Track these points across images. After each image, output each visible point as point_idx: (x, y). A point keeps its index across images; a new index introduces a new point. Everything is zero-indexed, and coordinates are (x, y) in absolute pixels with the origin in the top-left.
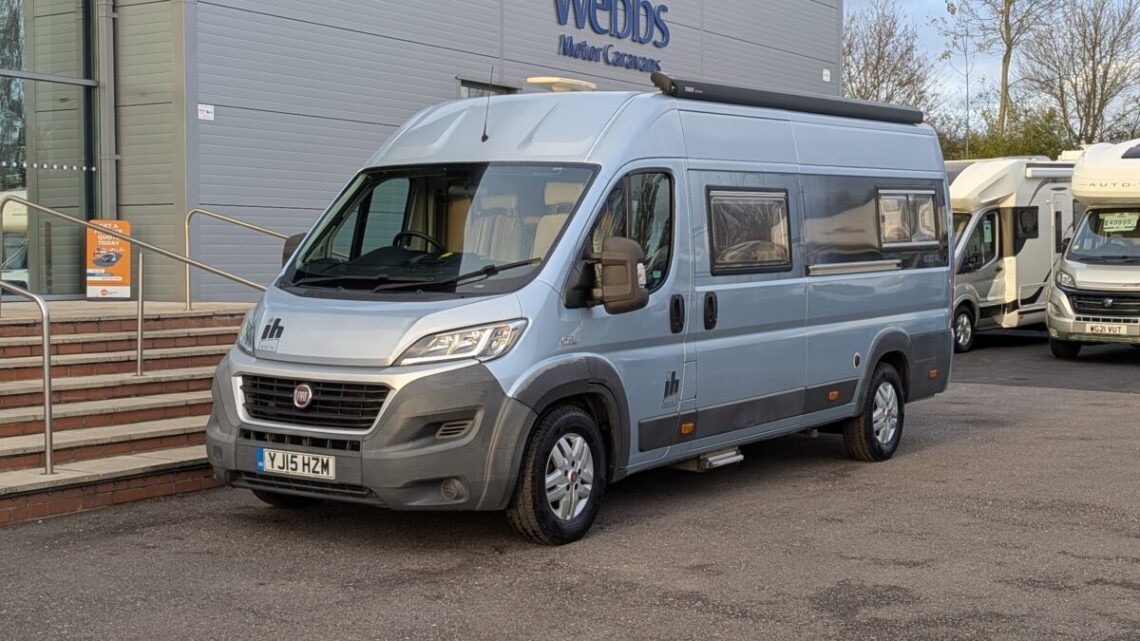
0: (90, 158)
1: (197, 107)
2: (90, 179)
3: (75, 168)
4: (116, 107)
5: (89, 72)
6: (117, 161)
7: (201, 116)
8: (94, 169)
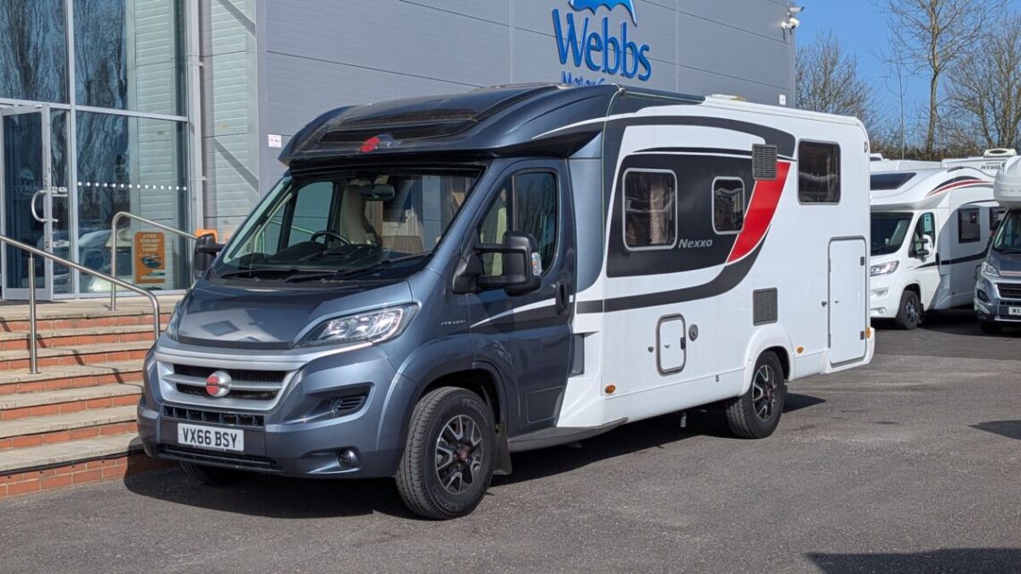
0: (182, 179)
1: (267, 137)
2: (183, 198)
3: (170, 188)
4: (203, 138)
5: (181, 108)
6: (203, 182)
7: (271, 144)
8: (185, 188)
